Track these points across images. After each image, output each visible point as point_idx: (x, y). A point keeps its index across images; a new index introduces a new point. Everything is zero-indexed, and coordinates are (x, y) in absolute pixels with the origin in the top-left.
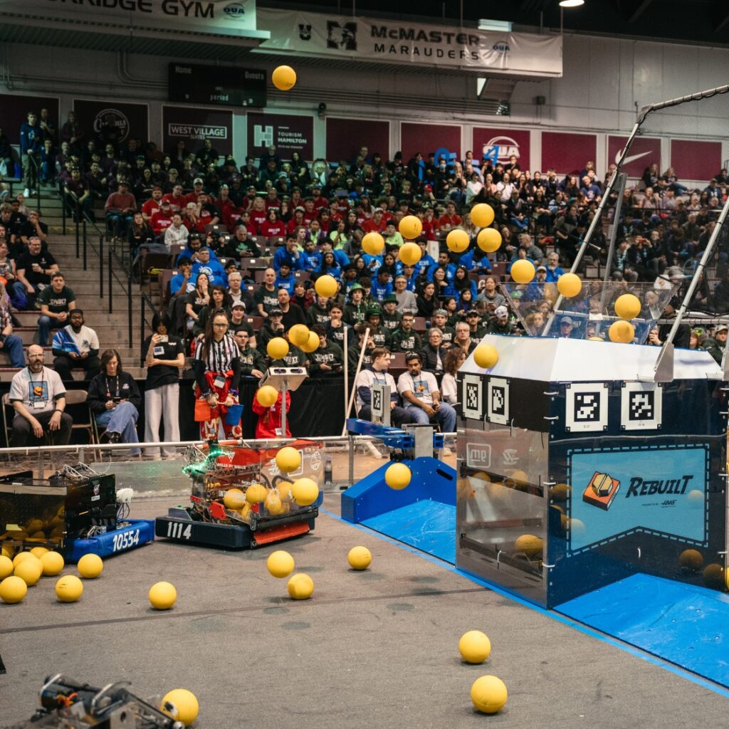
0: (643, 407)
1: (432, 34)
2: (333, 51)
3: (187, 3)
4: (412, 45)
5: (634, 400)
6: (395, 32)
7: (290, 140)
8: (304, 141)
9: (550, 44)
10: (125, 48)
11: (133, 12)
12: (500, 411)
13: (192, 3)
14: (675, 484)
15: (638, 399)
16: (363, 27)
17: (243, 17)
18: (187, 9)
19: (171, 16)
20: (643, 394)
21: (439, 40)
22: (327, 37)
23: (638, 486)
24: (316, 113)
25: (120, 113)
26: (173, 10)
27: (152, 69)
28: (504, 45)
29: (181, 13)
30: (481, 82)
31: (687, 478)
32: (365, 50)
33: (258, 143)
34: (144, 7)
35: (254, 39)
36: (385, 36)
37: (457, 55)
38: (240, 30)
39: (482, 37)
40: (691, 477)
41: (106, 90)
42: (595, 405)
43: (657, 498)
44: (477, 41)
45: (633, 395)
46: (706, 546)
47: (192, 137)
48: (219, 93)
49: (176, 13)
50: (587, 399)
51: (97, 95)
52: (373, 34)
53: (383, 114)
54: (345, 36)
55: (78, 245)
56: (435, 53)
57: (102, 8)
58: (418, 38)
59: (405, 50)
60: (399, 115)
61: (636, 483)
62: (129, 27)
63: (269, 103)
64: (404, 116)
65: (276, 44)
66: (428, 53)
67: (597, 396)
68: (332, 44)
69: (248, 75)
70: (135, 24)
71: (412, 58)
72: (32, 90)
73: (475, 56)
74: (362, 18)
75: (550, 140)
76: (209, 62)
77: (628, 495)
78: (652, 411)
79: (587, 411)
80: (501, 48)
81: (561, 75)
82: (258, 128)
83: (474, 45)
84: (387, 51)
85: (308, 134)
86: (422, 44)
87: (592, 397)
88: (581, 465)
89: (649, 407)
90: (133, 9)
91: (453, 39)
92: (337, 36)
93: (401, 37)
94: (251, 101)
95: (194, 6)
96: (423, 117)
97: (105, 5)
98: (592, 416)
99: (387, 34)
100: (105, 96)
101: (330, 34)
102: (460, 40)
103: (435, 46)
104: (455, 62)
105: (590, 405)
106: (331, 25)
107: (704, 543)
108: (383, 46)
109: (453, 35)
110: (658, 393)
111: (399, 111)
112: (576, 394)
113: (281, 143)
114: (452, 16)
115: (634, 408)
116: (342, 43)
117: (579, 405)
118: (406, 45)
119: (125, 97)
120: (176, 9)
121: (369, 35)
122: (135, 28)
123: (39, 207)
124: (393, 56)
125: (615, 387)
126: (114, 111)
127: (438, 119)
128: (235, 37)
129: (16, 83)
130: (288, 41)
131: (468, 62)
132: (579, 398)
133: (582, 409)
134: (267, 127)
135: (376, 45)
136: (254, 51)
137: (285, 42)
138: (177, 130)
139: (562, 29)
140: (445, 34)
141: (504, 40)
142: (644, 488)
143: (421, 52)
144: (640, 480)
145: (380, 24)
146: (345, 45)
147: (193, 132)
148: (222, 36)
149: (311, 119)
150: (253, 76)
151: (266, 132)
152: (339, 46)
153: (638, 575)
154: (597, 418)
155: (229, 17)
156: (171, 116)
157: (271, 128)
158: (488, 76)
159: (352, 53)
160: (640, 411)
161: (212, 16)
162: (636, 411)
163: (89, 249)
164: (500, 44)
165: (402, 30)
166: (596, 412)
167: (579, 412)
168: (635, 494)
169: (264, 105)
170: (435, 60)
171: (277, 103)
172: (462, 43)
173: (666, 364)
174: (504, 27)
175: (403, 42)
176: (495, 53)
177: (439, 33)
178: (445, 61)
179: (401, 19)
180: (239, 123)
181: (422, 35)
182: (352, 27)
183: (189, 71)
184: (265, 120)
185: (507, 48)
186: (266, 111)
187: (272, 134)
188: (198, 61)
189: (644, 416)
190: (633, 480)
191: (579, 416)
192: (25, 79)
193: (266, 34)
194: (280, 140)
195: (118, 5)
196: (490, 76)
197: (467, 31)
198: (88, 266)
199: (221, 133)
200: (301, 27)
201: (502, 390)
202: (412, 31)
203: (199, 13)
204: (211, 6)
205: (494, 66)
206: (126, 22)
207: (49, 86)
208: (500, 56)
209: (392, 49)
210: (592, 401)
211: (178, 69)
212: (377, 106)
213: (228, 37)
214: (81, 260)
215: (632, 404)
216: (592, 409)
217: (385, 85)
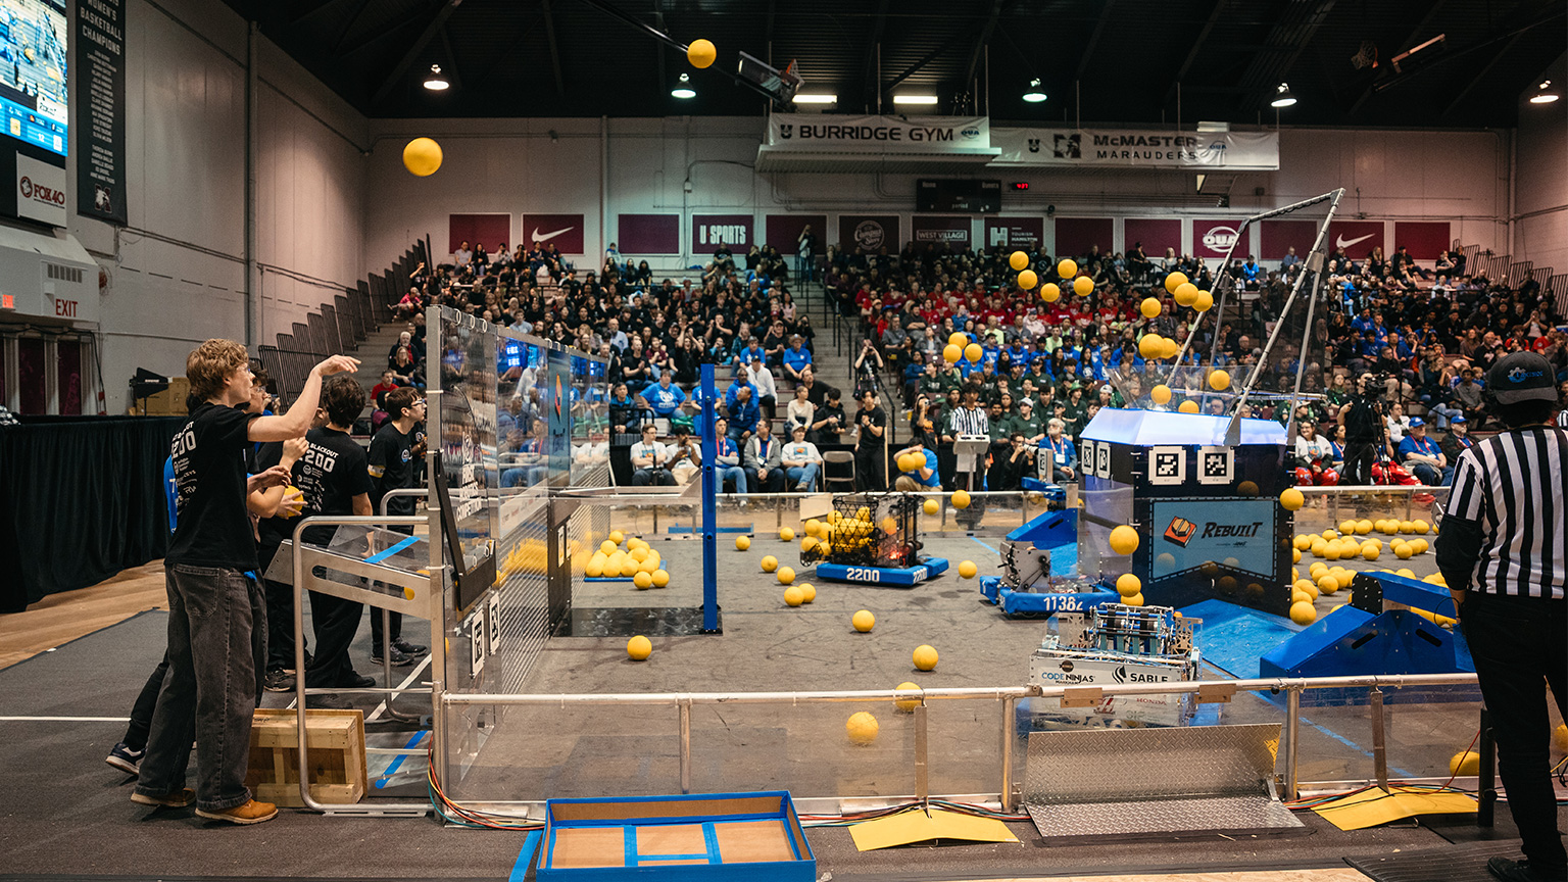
0: (1217, 466)
1: (1151, 139)
2: (1059, 160)
3: (930, 130)
4: (1132, 149)
5: (1208, 460)
6: (1117, 139)
7: (1021, 239)
8: (1036, 239)
9: (1264, 141)
10: (879, 171)
11: (885, 141)
12: (1104, 468)
13: (934, 130)
14: (1246, 529)
15: (1212, 460)
16: (1087, 136)
17: (978, 137)
18: (930, 135)
19: (916, 142)
20: (1217, 455)
21: (1159, 143)
22: (1054, 148)
23: (1212, 529)
24: (1046, 214)
25: (876, 224)
26: (918, 137)
27: (902, 186)
28: (1221, 144)
29: (925, 139)
30: (1200, 179)
31: (1257, 524)
32: (1089, 156)
33: (994, 243)
34: (895, 137)
35: (988, 156)
36: (1107, 144)
37: (1176, 156)
38: (975, 149)
39: (1198, 138)
40: (1261, 524)
41: (865, 206)
42: (1175, 463)
43: (1230, 539)
44: (1195, 142)
45: (1208, 456)
46: (1274, 580)
47: (937, 240)
48: (959, 202)
49: (921, 139)
50: (1168, 459)
51: (858, 210)
52: (1096, 143)
53: (1107, 212)
54: (1070, 146)
55: (834, 337)
56: (1153, 155)
57: (860, 141)
58: (1138, 144)
59: (1126, 154)
60: (1122, 212)
61: (1211, 527)
62: (882, 154)
63: (1003, 207)
64: (1127, 212)
65: (1008, 157)
66: (1147, 156)
67: (1176, 457)
68: (1058, 154)
69: (984, 186)
70: (886, 151)
71: (1133, 162)
72: (806, 210)
73: (1192, 155)
74: (1086, 129)
75: (1267, 226)
76: (951, 177)
77: (1203, 537)
78: (1225, 469)
79: (1168, 468)
80: (1218, 147)
81: (1278, 168)
82: (994, 230)
83: (1191, 146)
84: (1109, 157)
85: (1039, 234)
86: (1141, 149)
87: (1172, 458)
88: (1161, 510)
89: (1223, 466)
90: (885, 138)
91: (1172, 142)
92: (1063, 147)
93: (1122, 144)
94: (987, 207)
95: (936, 132)
96: (1145, 213)
97: (863, 138)
98: (1172, 472)
99: (1109, 142)
100: (864, 211)
101: (1056, 146)
102: (1178, 142)
103: (1154, 149)
104: (1174, 162)
105: (1171, 463)
106: (1057, 138)
107: (1272, 577)
108: (1105, 153)
109: (1171, 138)
110: (1231, 454)
111: (1122, 209)
112: (1158, 455)
113: (1014, 242)
114: (1171, 122)
115: (1209, 466)
116: (1067, 153)
117: (1160, 463)
118: (1126, 150)
119: (880, 210)
120: (921, 135)
121: (1092, 143)
122: (887, 154)
123: (808, 306)
124: (1114, 161)
125: (1192, 451)
126: (871, 222)
127: (1160, 214)
128: (971, 155)
129: (793, 206)
130: (1019, 154)
131: (1186, 161)
132: (1160, 458)
133: (1163, 466)
134: (1002, 229)
135: (1099, 152)
136: (988, 165)
137: (1016, 154)
138: (923, 235)
139: (1278, 126)
140: (1163, 138)
141: (1221, 139)
142: (1218, 531)
143: (1141, 155)
144: (1214, 524)
145: (1102, 133)
146: (1070, 154)
147: (938, 236)
148: (960, 155)
149: (1041, 220)
150: (992, 186)
151: (1002, 233)
152: (1065, 155)
153: (1212, 601)
154: (1176, 474)
155: (965, 138)
156: (918, 224)
157: (1006, 229)
158: (1206, 173)
159: (1076, 161)
160: (1214, 469)
161: (951, 139)
162: (1211, 469)
163: (842, 339)
164: (1218, 144)
165: (1123, 138)
166: (1175, 469)
167: (1160, 469)
168: (1210, 536)
169: (999, 210)
170: (1154, 162)
171: (1011, 208)
172: (1180, 145)
173: (1234, 430)
174: (1222, 127)
175: (1124, 148)
176: (1212, 151)
177: (1158, 138)
178: (1163, 162)
179: (1123, 128)
180: (977, 226)
181: (1141, 141)
182: (1076, 138)
183: (934, 185)
184: (1000, 223)
185: (1224, 147)
186: (1001, 215)
187: (1006, 235)
188: (941, 177)
189: (1217, 473)
190: (1208, 524)
191: (1160, 472)
192: (800, 202)
193: (998, 151)
194: (1013, 239)
195: (873, 137)
196: (1209, 174)
197: (1187, 134)
198: (842, 353)
199: (962, 236)
200: (1031, 141)
201: (1106, 451)
202: (1132, 138)
203: (941, 138)
204: (950, 131)
205: (1211, 164)
206: (879, 150)
207: (817, 205)
208: (1216, 155)
209: (1114, 154)
210: (1172, 461)
211: (925, 185)
212: (1102, 205)
213: (965, 155)
214: (836, 349)
215: (1207, 463)
216: (1172, 466)
217: (1109, 186)
